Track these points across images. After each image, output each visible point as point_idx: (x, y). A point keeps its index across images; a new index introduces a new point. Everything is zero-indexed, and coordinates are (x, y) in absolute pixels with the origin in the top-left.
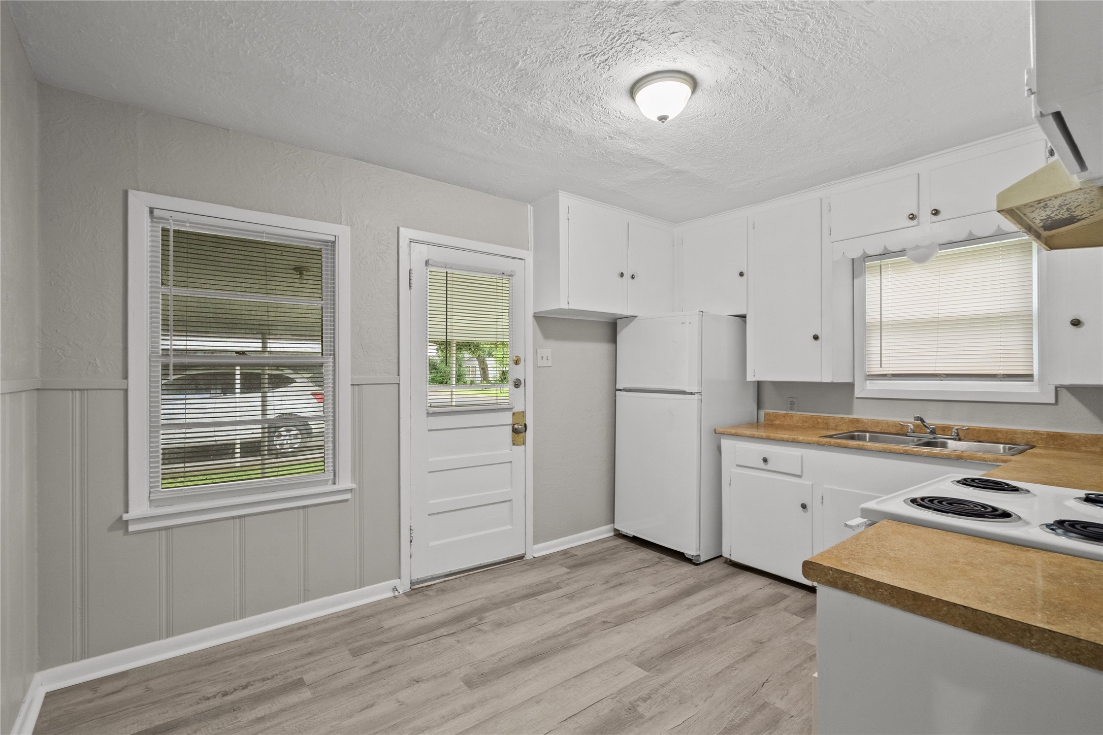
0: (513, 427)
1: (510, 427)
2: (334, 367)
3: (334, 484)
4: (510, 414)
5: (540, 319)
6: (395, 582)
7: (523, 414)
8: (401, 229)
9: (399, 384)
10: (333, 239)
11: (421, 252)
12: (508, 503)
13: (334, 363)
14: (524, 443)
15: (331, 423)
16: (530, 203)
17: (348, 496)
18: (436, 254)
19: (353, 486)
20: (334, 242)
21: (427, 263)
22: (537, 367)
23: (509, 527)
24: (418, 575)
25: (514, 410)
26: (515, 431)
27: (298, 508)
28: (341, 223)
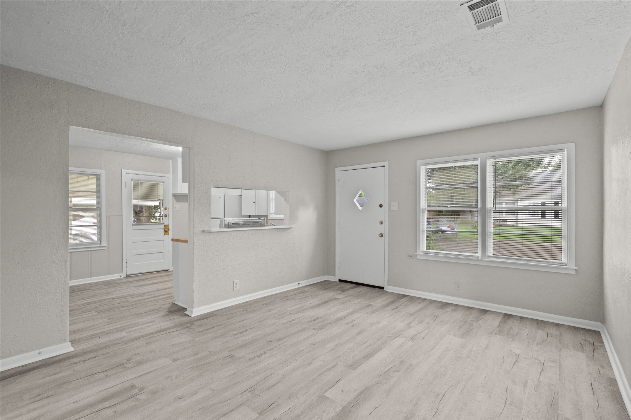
0: (164, 229)
1: (163, 229)
2: (100, 211)
3: (100, 245)
4: (163, 226)
5: (174, 195)
6: (121, 274)
7: (168, 226)
8: (122, 170)
9: (122, 216)
10: (99, 174)
11: (130, 176)
12: (163, 253)
13: (100, 209)
14: (168, 235)
15: (99, 227)
16: (171, 159)
17: (105, 248)
18: (135, 177)
19: (106, 245)
20: (100, 175)
21: (132, 180)
22: (173, 210)
23: (163, 260)
24: (129, 273)
25: (165, 224)
26: (165, 231)
27: (88, 251)
28: (102, 169)
